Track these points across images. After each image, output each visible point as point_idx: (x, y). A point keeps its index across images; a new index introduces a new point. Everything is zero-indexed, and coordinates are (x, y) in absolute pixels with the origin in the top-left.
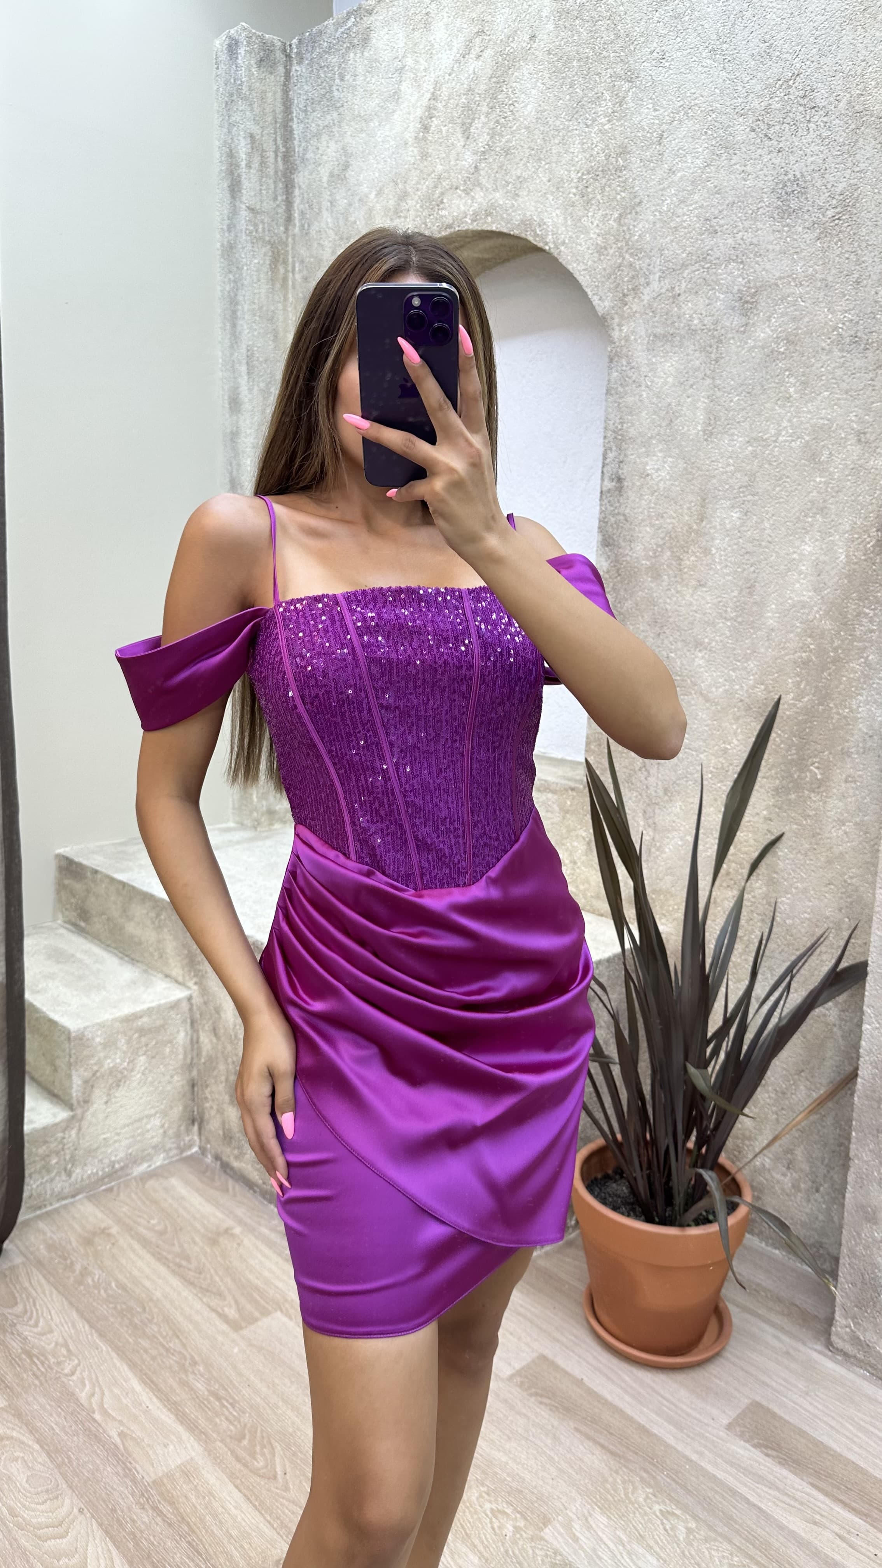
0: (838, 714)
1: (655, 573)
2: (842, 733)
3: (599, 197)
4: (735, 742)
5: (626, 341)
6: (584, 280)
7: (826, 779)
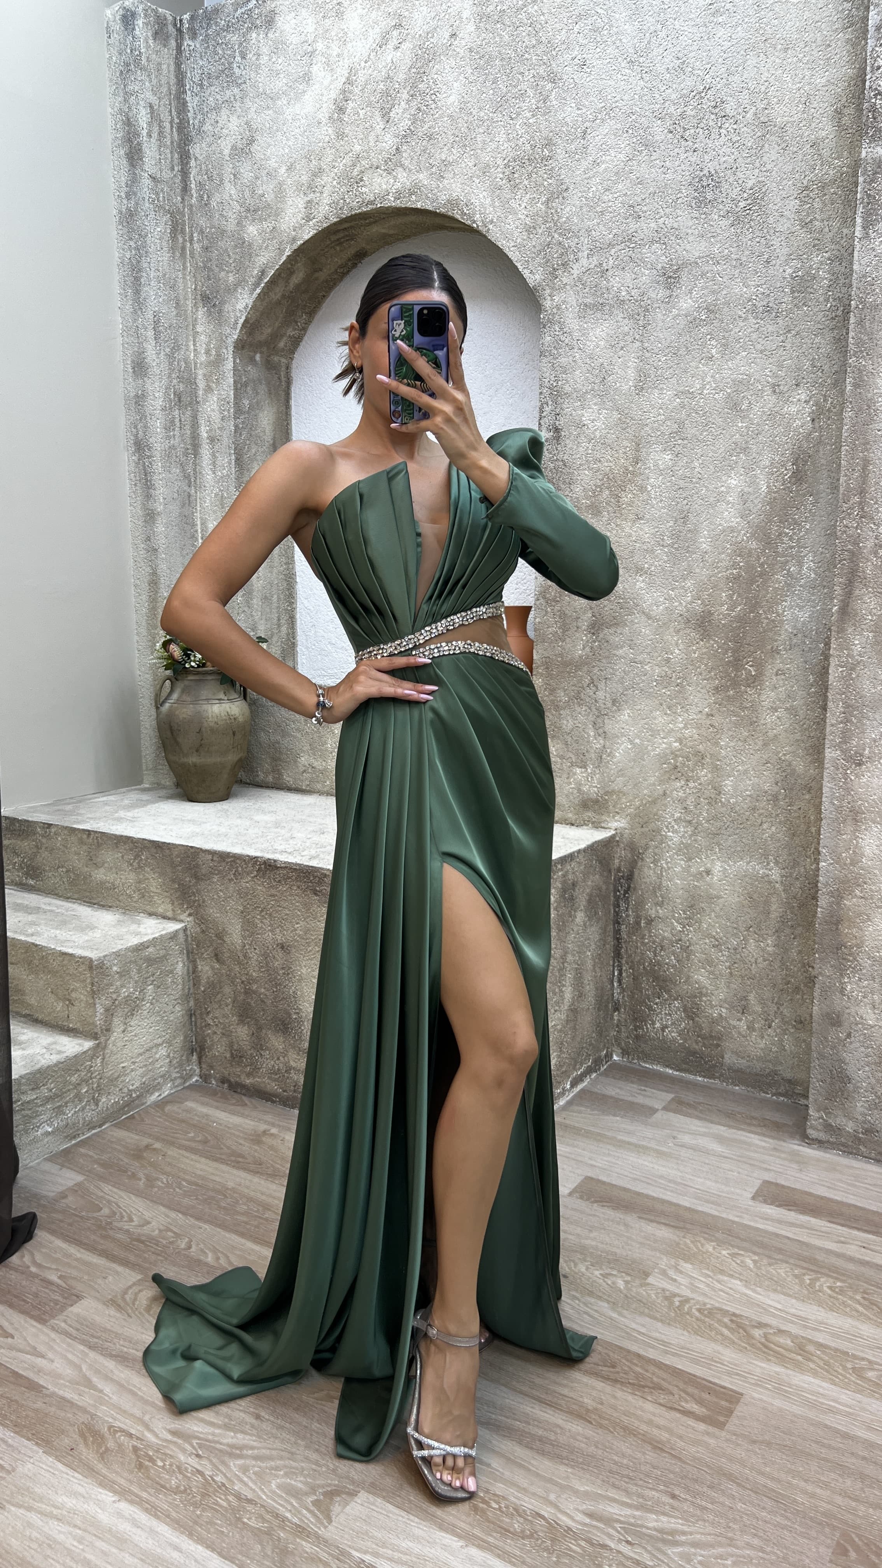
0: (767, 618)
1: (597, 512)
2: (770, 634)
3: (526, 182)
4: (677, 651)
5: (558, 309)
6: (514, 255)
7: (760, 674)
